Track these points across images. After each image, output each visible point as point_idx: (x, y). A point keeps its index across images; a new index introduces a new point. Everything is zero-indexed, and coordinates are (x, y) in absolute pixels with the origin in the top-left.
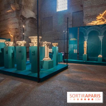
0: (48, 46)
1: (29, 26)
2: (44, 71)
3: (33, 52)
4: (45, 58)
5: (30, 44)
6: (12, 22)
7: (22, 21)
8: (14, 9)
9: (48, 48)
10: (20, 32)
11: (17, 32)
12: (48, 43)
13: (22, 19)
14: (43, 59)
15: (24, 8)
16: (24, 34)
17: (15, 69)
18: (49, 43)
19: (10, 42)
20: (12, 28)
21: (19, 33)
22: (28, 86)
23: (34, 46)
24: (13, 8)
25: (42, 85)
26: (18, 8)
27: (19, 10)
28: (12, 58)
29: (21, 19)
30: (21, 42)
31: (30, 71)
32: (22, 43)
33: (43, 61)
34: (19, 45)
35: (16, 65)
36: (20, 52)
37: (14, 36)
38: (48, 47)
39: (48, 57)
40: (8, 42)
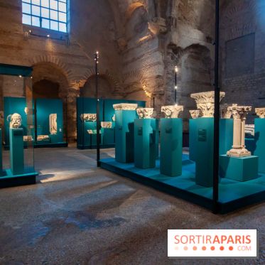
0: (242, 117)
1: (187, 68)
2: (230, 185)
3: (200, 133)
4: (232, 150)
5: (191, 111)
6: (149, 61)
7: (172, 58)
8: (154, 32)
9: (243, 123)
10: (167, 84)
11: (159, 86)
12: (243, 109)
13: (171, 51)
14: (228, 153)
15: (176, 24)
16: (176, 87)
17: (158, 173)
18: (245, 108)
19: (146, 109)
20: (150, 76)
21: (164, 86)
22: (189, 218)
23: (204, 116)
24: (152, 29)
25: (225, 223)
26: (162, 28)
27: (165, 33)
28: (151, 145)
29: (168, 53)
30: (171, 108)
31: (192, 179)
32: (173, 110)
33: (228, 158)
34: (167, 114)
35: (158, 163)
36: (169, 131)
37: (154, 95)
38: (242, 120)
39: (241, 148)
40: (142, 109)
